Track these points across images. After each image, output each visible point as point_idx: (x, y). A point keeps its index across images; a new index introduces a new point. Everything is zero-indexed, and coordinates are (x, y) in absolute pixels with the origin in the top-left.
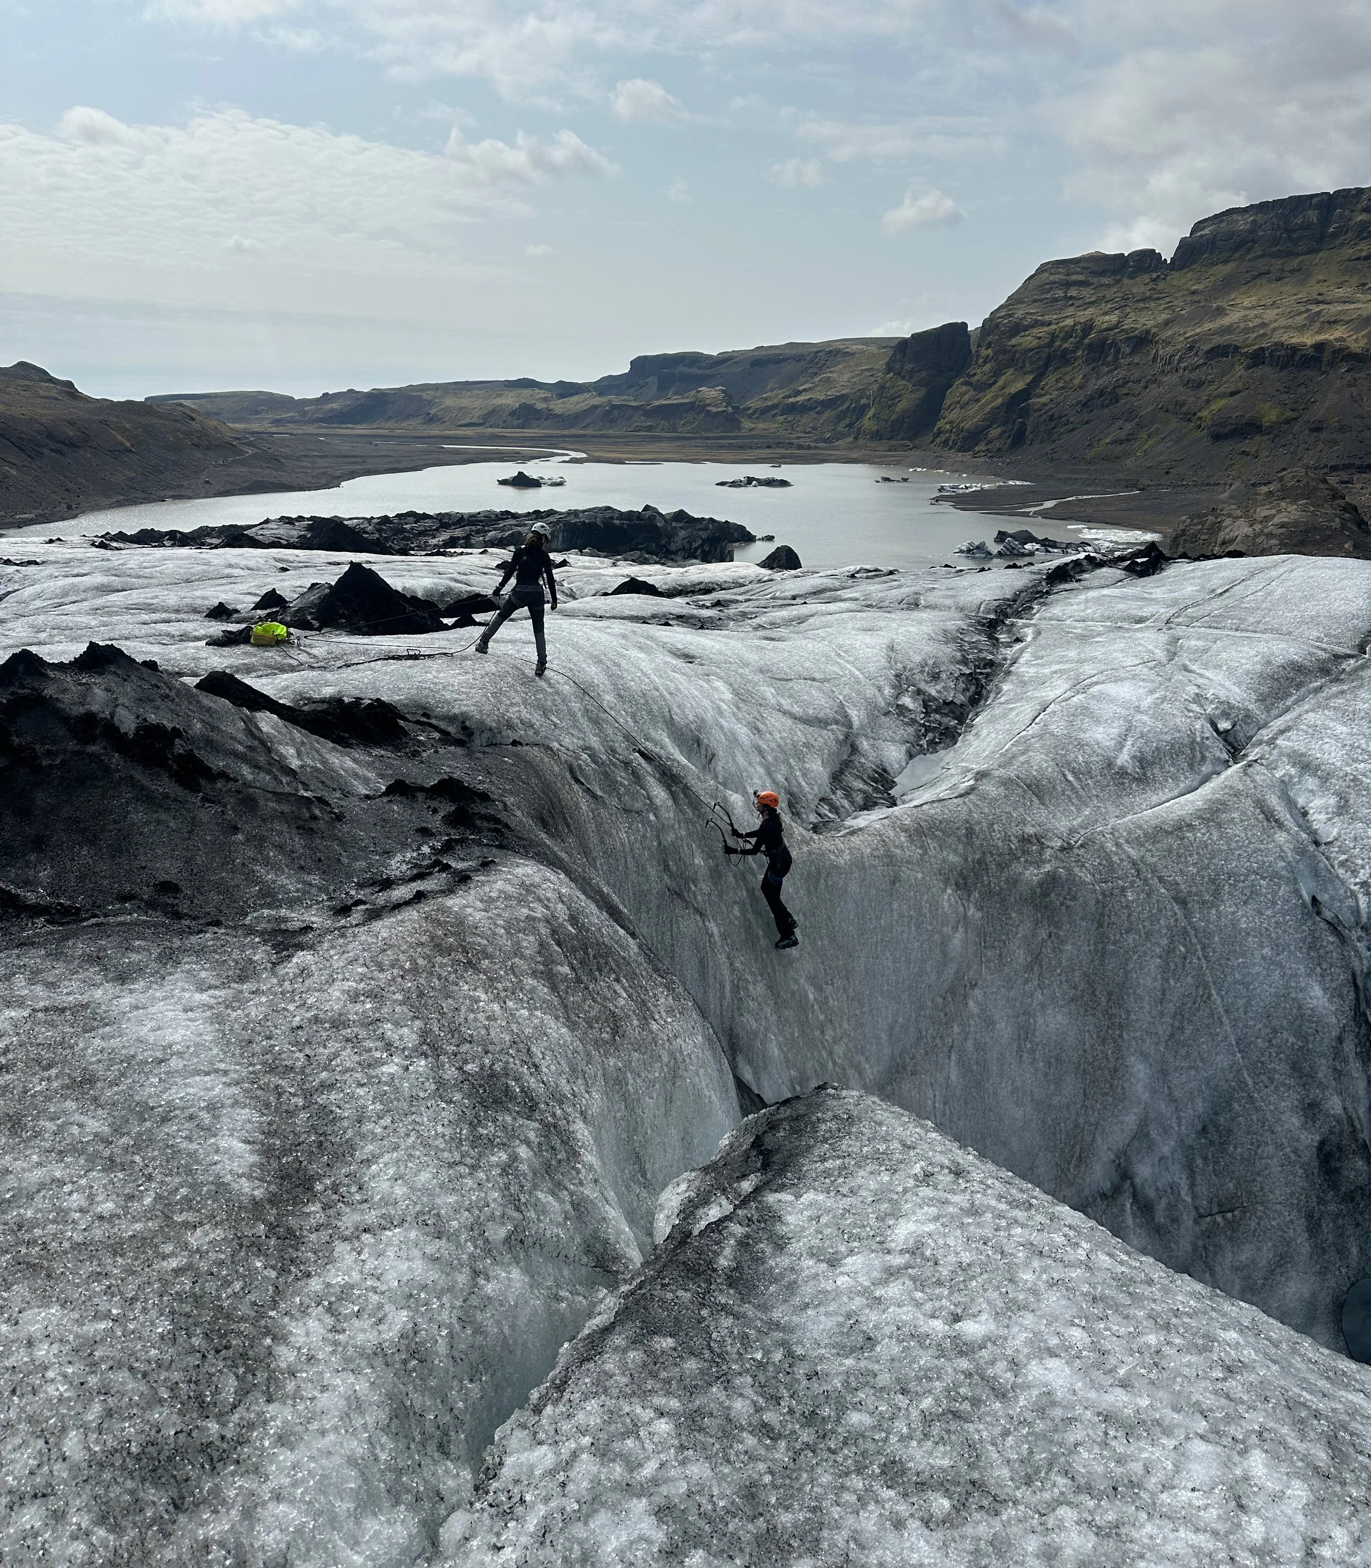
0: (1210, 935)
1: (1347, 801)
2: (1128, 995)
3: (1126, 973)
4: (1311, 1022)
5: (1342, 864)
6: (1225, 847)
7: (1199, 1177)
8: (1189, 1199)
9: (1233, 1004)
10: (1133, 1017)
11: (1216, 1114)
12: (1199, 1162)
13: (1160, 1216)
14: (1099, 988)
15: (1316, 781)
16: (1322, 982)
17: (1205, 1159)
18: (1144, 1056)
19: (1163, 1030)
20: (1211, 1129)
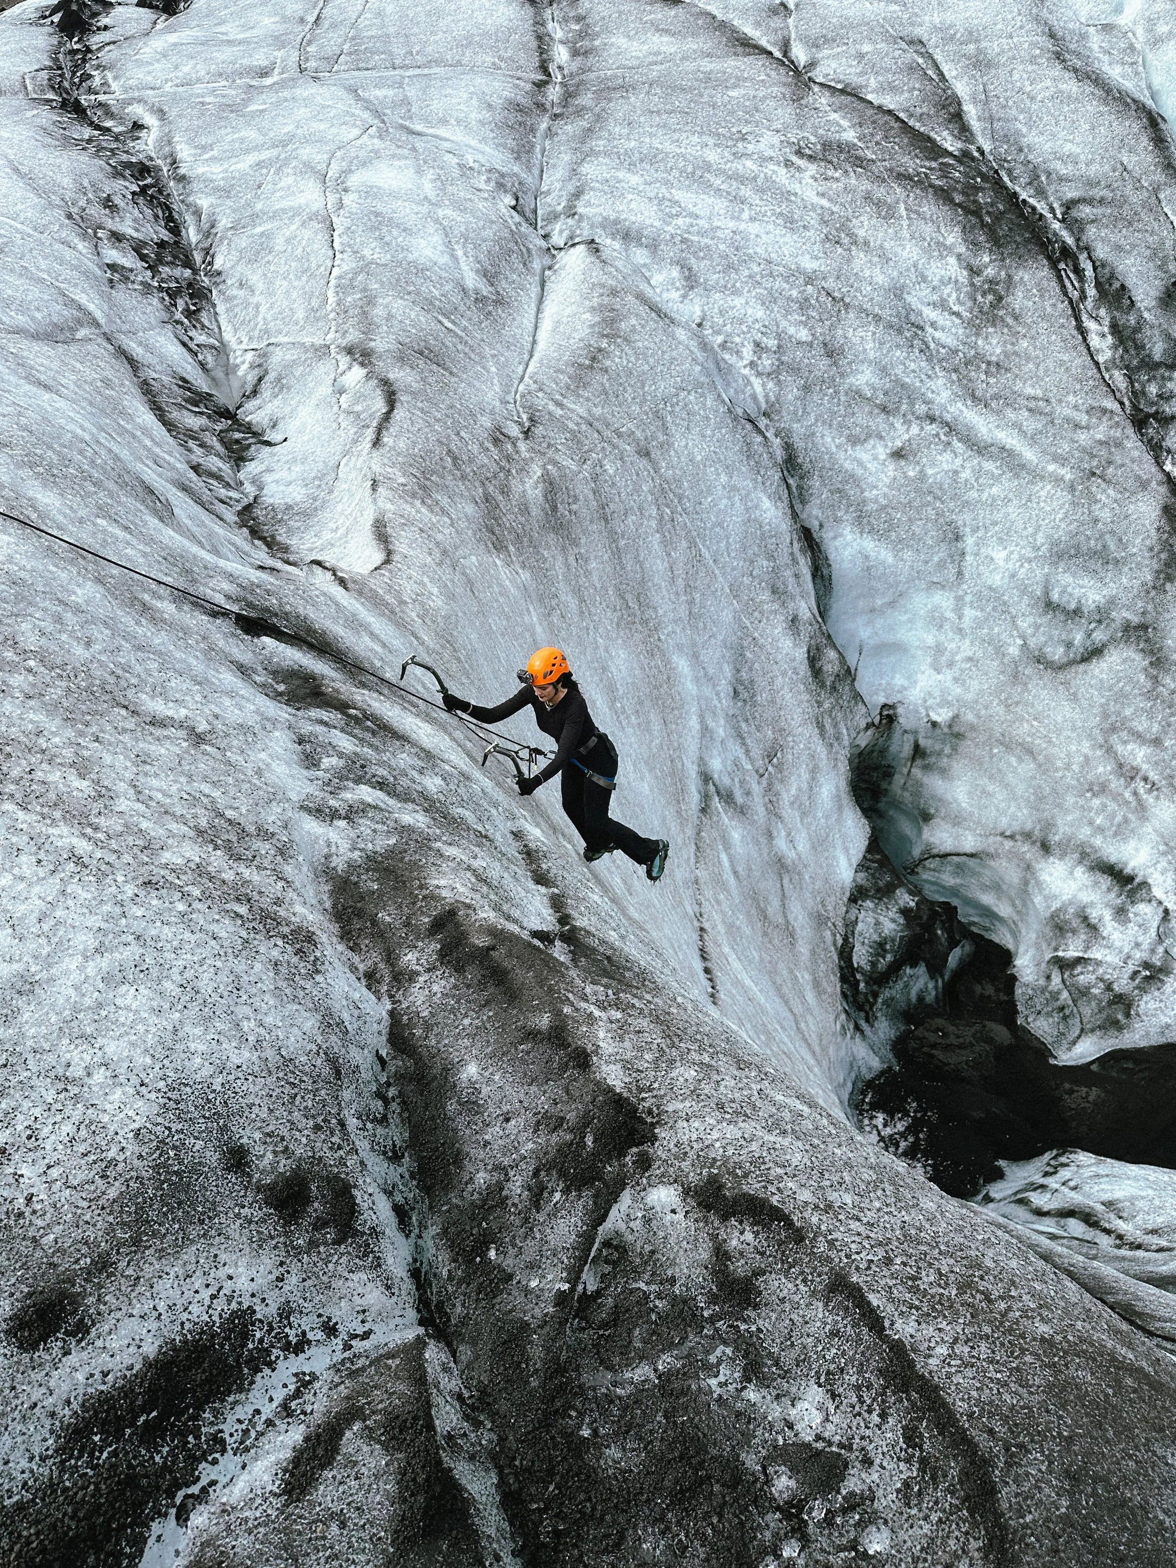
0: (678, 481)
1: (690, 269)
2: (649, 589)
3: (641, 563)
4: (772, 537)
5: (724, 346)
6: (646, 367)
7: (748, 741)
8: (749, 767)
9: (717, 551)
10: (661, 612)
11: (738, 671)
12: (744, 725)
13: (740, 799)
14: (629, 597)
15: (645, 252)
16: (764, 491)
17: (747, 720)
18: (679, 647)
19: (683, 611)
20: (740, 688)
